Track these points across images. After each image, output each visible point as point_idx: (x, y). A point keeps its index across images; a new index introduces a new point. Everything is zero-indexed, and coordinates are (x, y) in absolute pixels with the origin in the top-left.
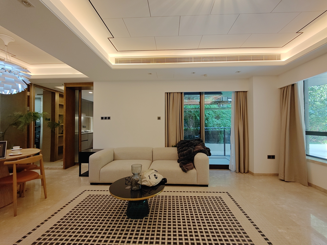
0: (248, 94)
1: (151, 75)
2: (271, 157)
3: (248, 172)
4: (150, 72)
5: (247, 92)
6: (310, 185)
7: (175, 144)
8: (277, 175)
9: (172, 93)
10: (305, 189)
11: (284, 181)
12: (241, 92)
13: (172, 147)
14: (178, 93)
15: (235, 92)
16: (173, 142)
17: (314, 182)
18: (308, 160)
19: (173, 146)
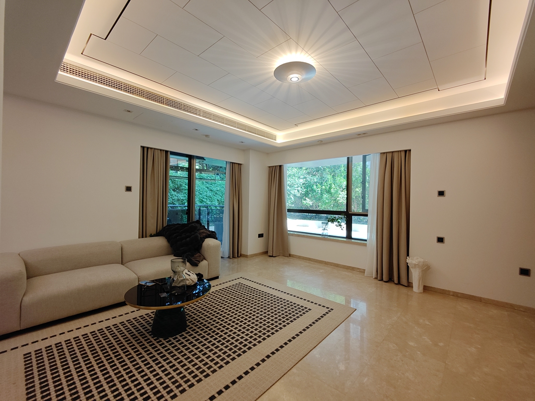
0: (242, 167)
1: (129, 113)
2: (261, 236)
3: (241, 255)
4: (129, 109)
5: (242, 165)
6: (290, 255)
7: (154, 232)
8: (266, 253)
9: (151, 148)
10: (287, 259)
11: (272, 256)
12: (236, 164)
13: (151, 236)
14: (161, 150)
15: (231, 162)
16: (152, 227)
17: (293, 252)
18: (289, 234)
19: (153, 235)
